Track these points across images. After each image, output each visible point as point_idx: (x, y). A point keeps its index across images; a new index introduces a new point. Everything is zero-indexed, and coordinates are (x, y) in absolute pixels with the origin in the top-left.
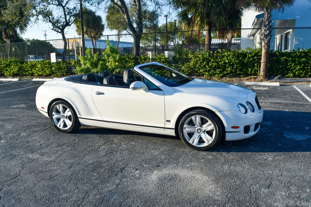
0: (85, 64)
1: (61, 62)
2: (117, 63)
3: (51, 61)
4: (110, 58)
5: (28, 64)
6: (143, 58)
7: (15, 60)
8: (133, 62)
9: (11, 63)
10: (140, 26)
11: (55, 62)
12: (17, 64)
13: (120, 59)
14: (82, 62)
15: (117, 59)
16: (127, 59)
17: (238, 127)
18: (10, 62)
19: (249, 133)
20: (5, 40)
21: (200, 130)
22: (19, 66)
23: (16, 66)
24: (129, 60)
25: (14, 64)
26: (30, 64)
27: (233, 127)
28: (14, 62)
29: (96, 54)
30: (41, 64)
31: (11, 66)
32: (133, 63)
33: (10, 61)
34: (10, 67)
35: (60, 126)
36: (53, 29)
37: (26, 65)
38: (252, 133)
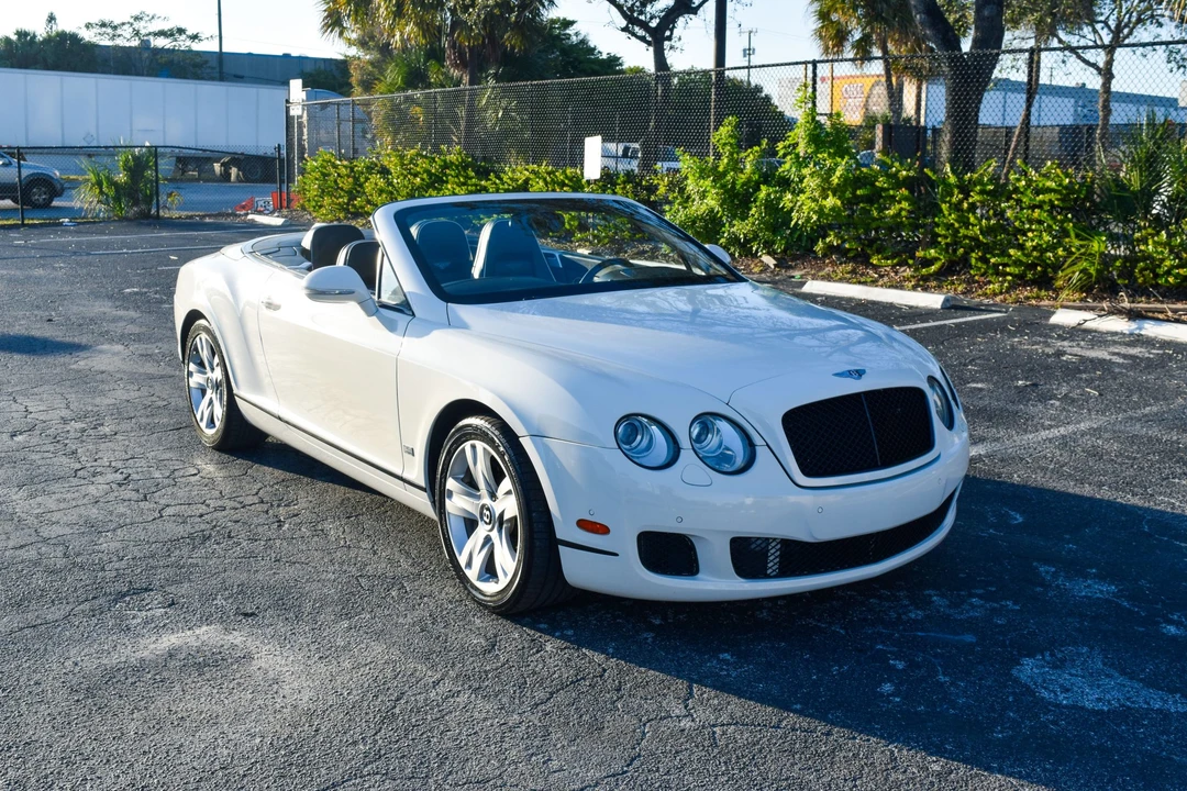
0: (703, 196)
1: (619, 181)
2: (831, 201)
3: (582, 174)
4: (805, 171)
5: (501, 179)
6: (952, 179)
7: (463, 161)
8: (906, 199)
9: (448, 171)
10: (986, 13)
11: (598, 176)
12: (468, 177)
13: (853, 182)
14: (691, 185)
15: (835, 180)
16: (881, 182)
17: (602, 530)
18: (446, 166)
19: (699, 576)
20: (456, 73)
21: (488, 513)
22: (472, 185)
23: (464, 184)
24: (887, 190)
25: (457, 176)
26: (511, 179)
27: (583, 524)
28: (457, 167)
29: (756, 148)
30: (546, 183)
31: (447, 182)
32: (905, 205)
33: (445, 161)
34: (441, 189)
35: (202, 419)
36: (624, 30)
37: (495, 183)
38: (717, 582)
